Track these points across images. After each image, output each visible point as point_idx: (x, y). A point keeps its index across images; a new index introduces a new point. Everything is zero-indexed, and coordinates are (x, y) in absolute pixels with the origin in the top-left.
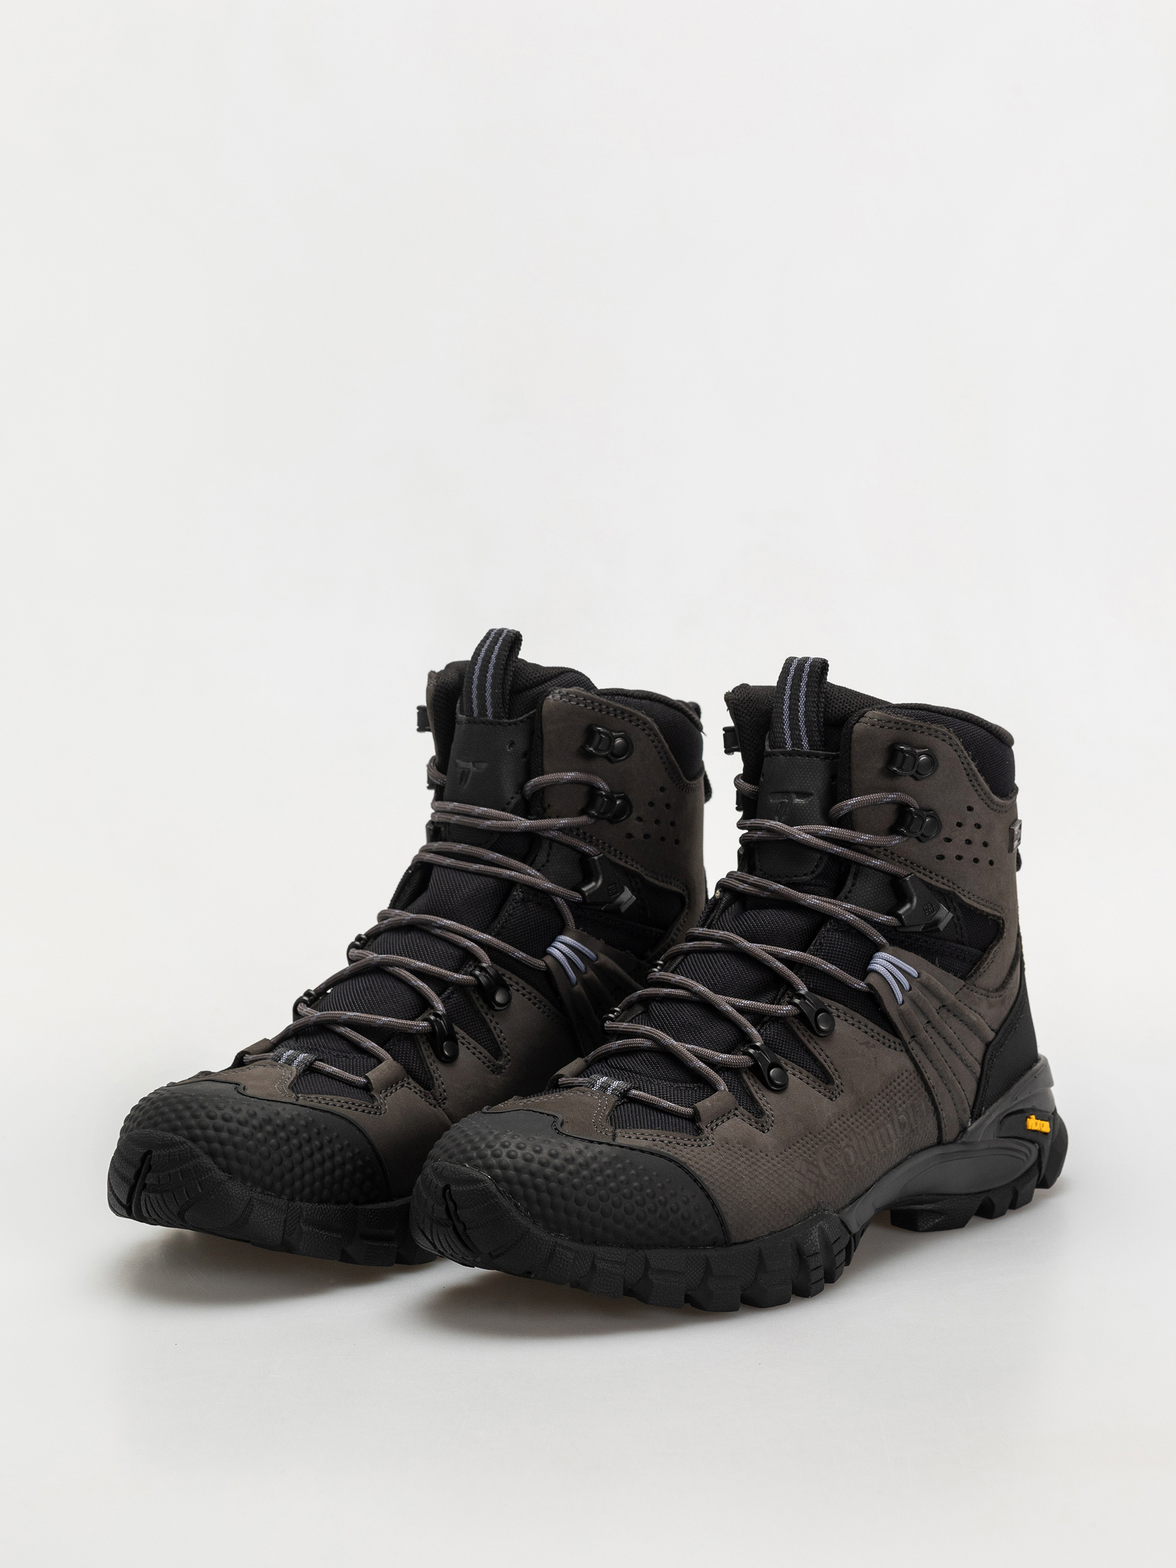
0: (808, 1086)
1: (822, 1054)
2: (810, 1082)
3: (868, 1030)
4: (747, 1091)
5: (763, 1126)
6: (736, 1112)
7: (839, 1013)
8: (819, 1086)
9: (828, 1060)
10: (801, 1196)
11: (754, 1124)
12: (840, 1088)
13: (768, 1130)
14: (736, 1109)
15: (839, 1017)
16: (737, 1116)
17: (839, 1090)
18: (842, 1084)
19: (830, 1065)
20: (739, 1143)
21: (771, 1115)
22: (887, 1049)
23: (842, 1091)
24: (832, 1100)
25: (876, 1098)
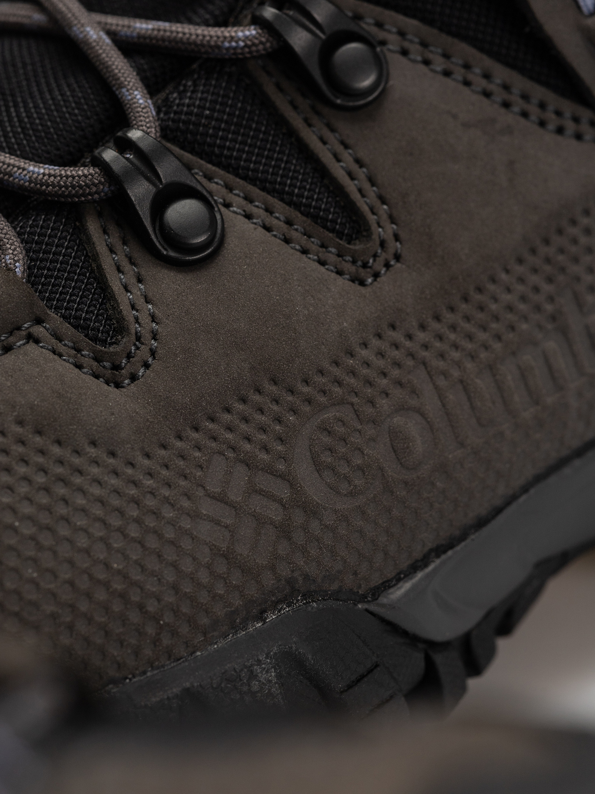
0: (286, 249)
1: (346, 155)
2: (295, 235)
3: (492, 87)
4: (94, 265)
5: (116, 367)
6: (38, 331)
7: (406, 44)
8: (323, 246)
9: (361, 173)
10: (221, 568)
11: (86, 361)
12: (391, 251)
13: (134, 378)
14: (39, 321)
15: (404, 53)
16: (37, 341)
17: (389, 256)
18: (397, 238)
19: (367, 186)
20: (20, 422)
21: (148, 336)
22: (549, 138)
23: (397, 257)
24: (362, 283)
25: (507, 271)
